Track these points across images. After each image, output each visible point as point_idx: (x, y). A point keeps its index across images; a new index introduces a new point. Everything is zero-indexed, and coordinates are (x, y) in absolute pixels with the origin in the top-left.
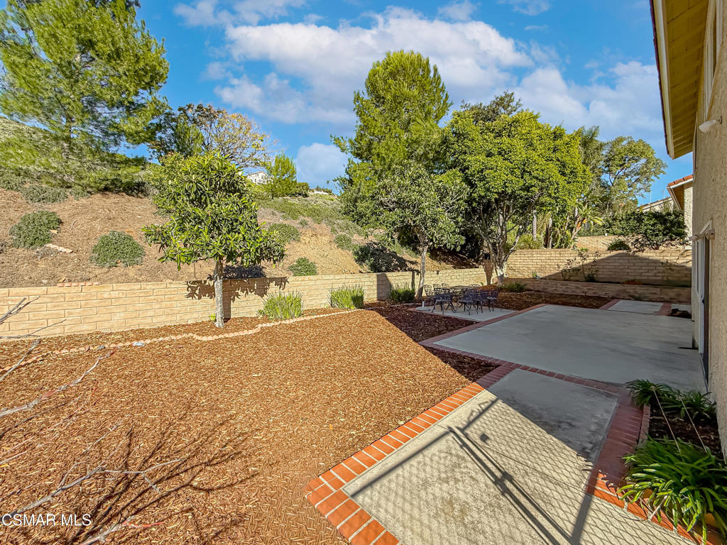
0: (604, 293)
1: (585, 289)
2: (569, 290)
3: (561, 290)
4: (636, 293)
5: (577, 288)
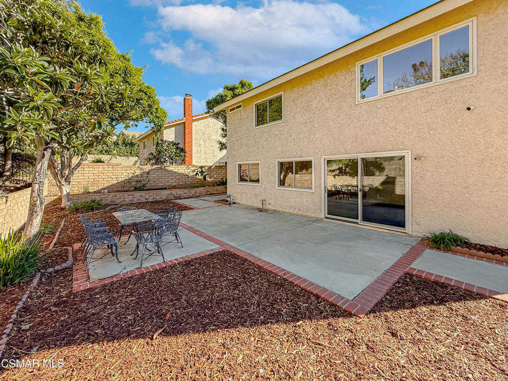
0: (159, 197)
1: (147, 196)
2: (135, 199)
3: (129, 199)
4: (177, 194)
5: (142, 196)
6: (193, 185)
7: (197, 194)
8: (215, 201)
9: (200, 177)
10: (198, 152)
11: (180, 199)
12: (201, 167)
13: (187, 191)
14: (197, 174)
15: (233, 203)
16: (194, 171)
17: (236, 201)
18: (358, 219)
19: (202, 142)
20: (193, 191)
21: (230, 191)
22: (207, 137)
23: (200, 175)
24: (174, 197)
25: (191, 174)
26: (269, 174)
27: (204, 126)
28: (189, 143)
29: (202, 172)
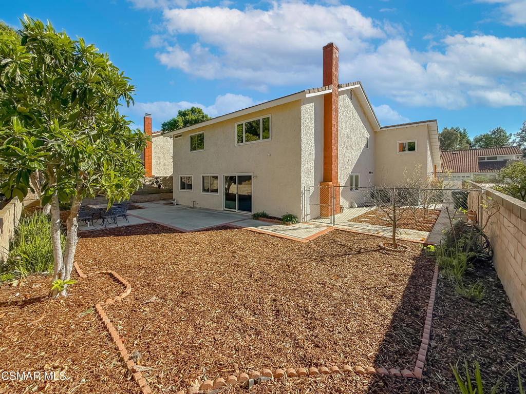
6: (150, 192)
7: (152, 199)
8: (164, 204)
9: (155, 185)
10: (157, 164)
11: (137, 203)
12: (157, 178)
13: (143, 197)
14: (153, 183)
15: (177, 204)
16: (150, 181)
17: (178, 203)
18: (236, 209)
19: (161, 155)
20: (149, 197)
21: (175, 195)
22: (166, 151)
23: (155, 184)
24: (132, 201)
25: (148, 183)
26: (197, 184)
27: (163, 141)
28: (148, 157)
29: (157, 182)
